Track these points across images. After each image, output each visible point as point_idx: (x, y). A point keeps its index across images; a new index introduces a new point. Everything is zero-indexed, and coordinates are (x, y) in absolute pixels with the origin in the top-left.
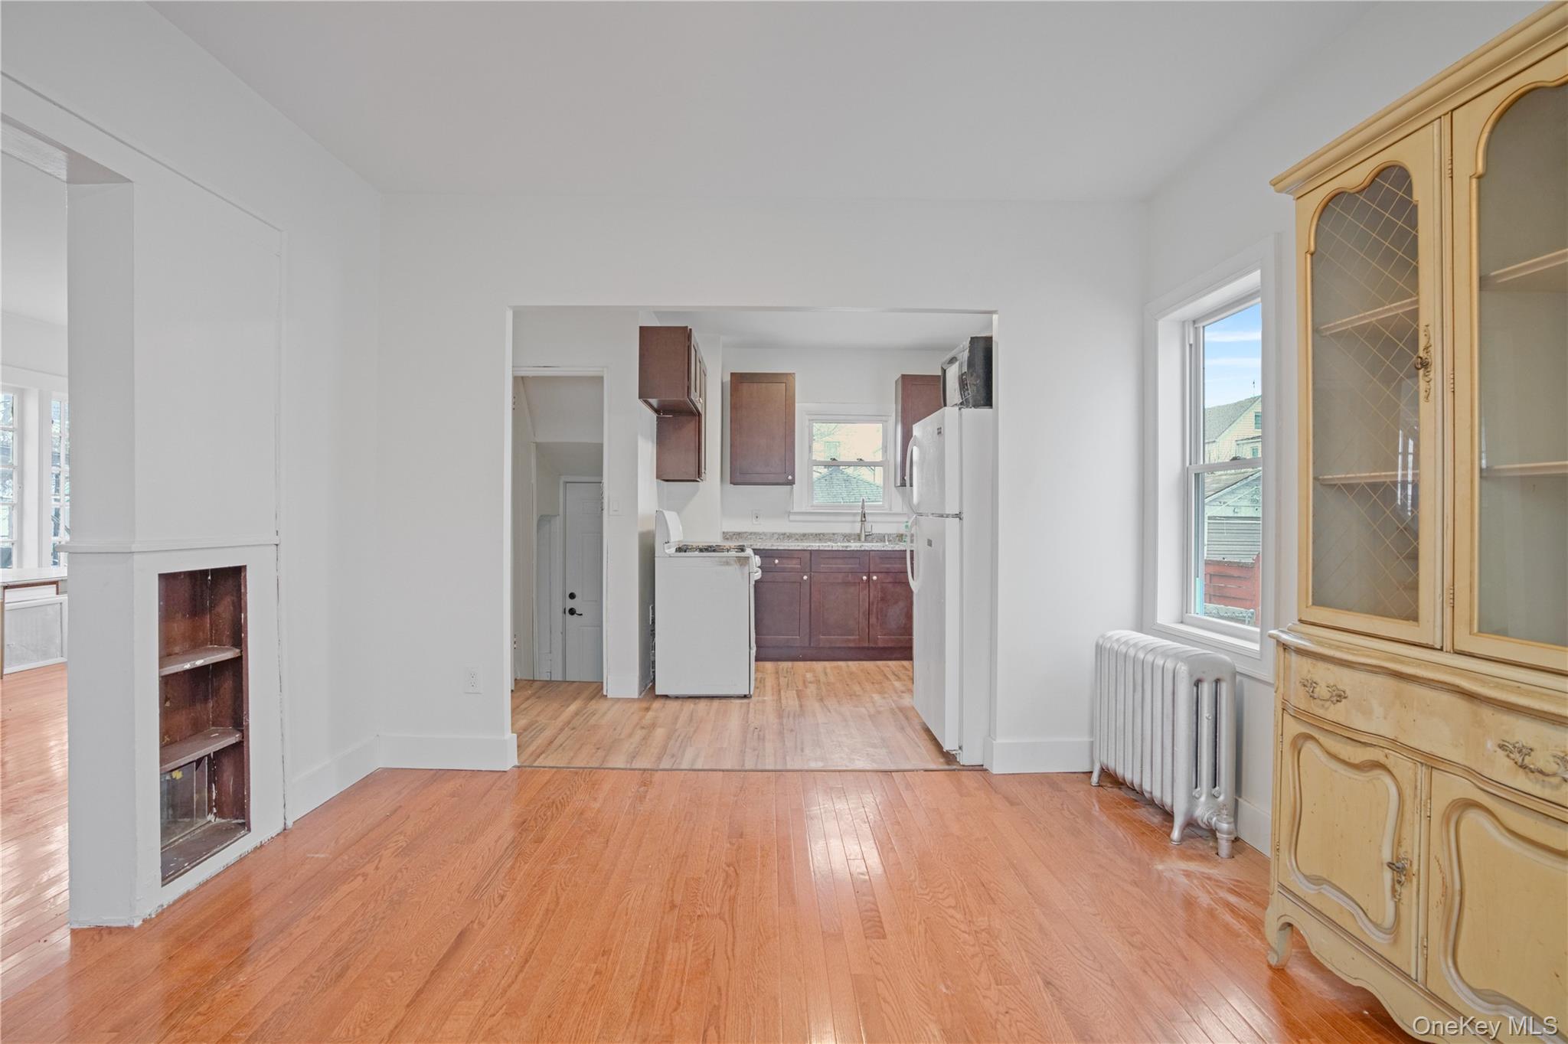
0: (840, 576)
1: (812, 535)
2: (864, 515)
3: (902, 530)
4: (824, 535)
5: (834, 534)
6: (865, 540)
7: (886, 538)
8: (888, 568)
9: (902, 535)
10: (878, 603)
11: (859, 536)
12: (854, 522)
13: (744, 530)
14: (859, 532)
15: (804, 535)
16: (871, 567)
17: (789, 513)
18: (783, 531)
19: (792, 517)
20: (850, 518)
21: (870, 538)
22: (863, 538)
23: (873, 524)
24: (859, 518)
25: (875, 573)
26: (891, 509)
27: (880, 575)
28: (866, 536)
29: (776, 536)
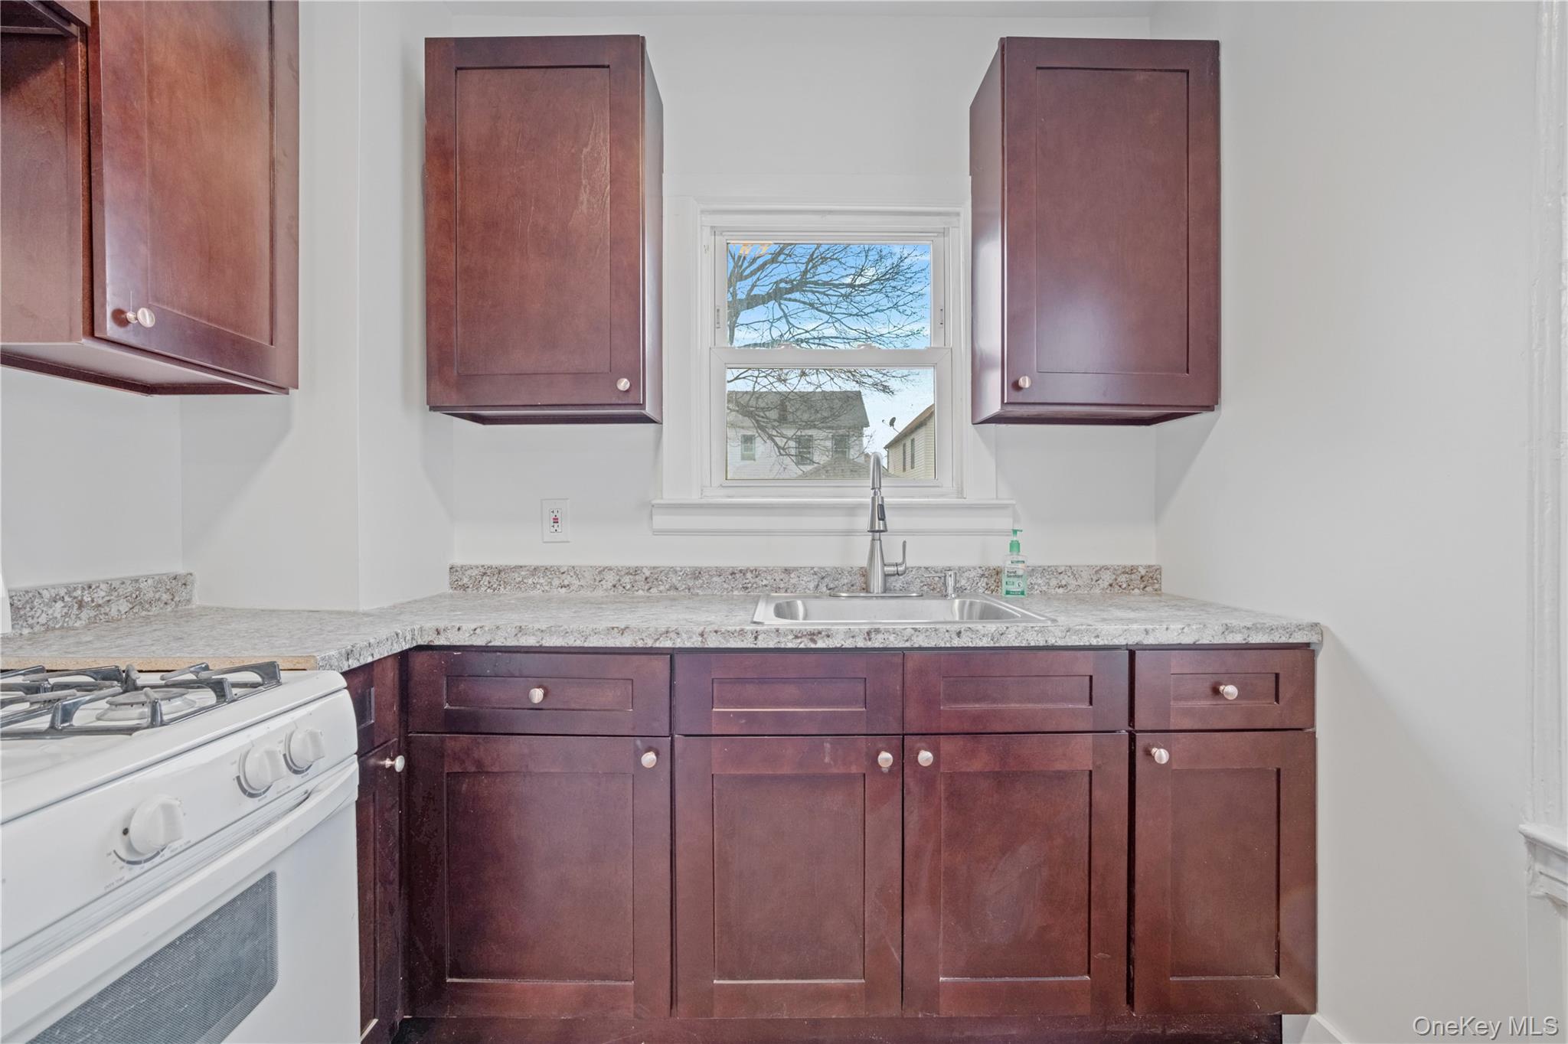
0: (790, 749)
1: (720, 572)
2: (881, 512)
3: (1000, 557)
4: (757, 572)
5: (787, 571)
6: (886, 590)
7: (951, 582)
8: (977, 717)
9: (998, 572)
10: (938, 851)
11: (865, 574)
12: (849, 533)
13: (513, 562)
14: (864, 563)
15: (697, 574)
16: (912, 713)
17: (652, 509)
18: (633, 562)
19: (661, 521)
20: (839, 522)
21: (897, 583)
22: (877, 583)
23: (909, 539)
24: (863, 521)
25: (931, 736)
26: (960, 493)
27: (947, 745)
28: (886, 576)
29: (611, 578)
